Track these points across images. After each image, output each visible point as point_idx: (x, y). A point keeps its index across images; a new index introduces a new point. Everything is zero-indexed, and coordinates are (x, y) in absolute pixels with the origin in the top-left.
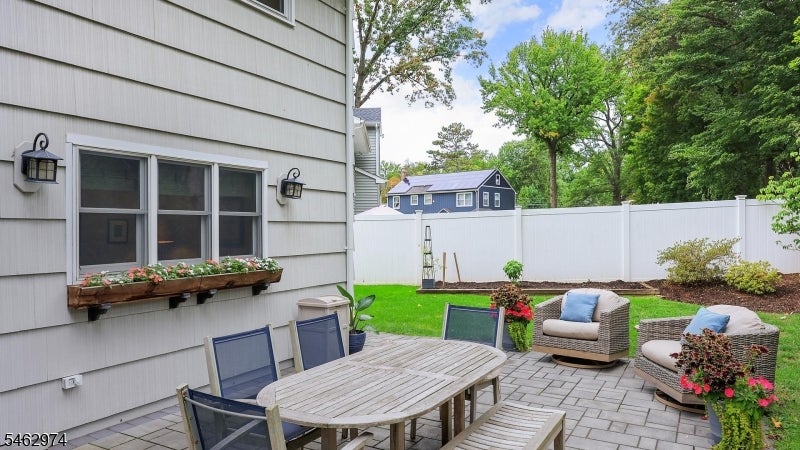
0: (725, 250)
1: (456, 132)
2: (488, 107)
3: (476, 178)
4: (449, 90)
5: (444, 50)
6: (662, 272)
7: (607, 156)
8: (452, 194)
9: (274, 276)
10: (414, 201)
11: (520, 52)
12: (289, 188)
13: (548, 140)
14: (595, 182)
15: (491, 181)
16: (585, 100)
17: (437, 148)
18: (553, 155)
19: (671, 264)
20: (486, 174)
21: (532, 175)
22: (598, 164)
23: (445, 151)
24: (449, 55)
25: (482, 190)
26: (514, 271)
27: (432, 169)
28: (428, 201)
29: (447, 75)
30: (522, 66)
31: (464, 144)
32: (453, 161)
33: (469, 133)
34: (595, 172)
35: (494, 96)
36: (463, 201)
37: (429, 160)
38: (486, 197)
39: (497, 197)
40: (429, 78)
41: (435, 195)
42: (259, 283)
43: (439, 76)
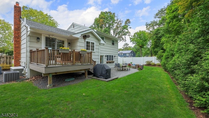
0: (151, 61)
1: (127, 44)
2: (131, 41)
3: (129, 51)
4: (125, 40)
5: (125, 34)
6: (145, 64)
7: (150, 48)
8: (126, 54)
9: (114, 62)
10: (120, 55)
11: (136, 33)
12: (115, 56)
13: (140, 46)
14: (148, 52)
15: (132, 52)
16: (146, 40)
17: (124, 47)
18: (141, 48)
19: (147, 63)
20: (131, 51)
21: (139, 50)
22: (149, 50)
23: (125, 47)
24: (125, 35)
25: (130, 53)
26: (131, 63)
27: (123, 50)
28: (122, 55)
29: (125, 38)
30: (136, 35)
31: (128, 46)
32: (126, 49)
33: (128, 44)
34: (148, 50)
35: (132, 40)
36: (127, 55)
37: (122, 49)
38: (131, 54)
39: (133, 54)
40: (123, 38)
41: (123, 54)
42: (113, 62)
43: (124, 38)
